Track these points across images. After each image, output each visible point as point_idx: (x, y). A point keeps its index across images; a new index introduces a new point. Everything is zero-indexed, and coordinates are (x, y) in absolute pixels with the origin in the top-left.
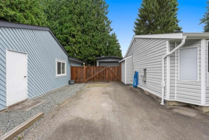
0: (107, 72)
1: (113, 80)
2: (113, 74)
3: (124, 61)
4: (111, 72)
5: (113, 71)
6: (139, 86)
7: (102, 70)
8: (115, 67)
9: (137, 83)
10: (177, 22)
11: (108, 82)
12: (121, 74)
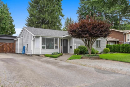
0: (5, 46)
1: (9, 52)
2: (9, 48)
3: (18, 40)
4: (8, 46)
5: (10, 46)
6: (25, 53)
7: (1, 45)
8: (11, 43)
9: (24, 52)
10: (62, 10)
11: (5, 53)
12: (15, 48)
